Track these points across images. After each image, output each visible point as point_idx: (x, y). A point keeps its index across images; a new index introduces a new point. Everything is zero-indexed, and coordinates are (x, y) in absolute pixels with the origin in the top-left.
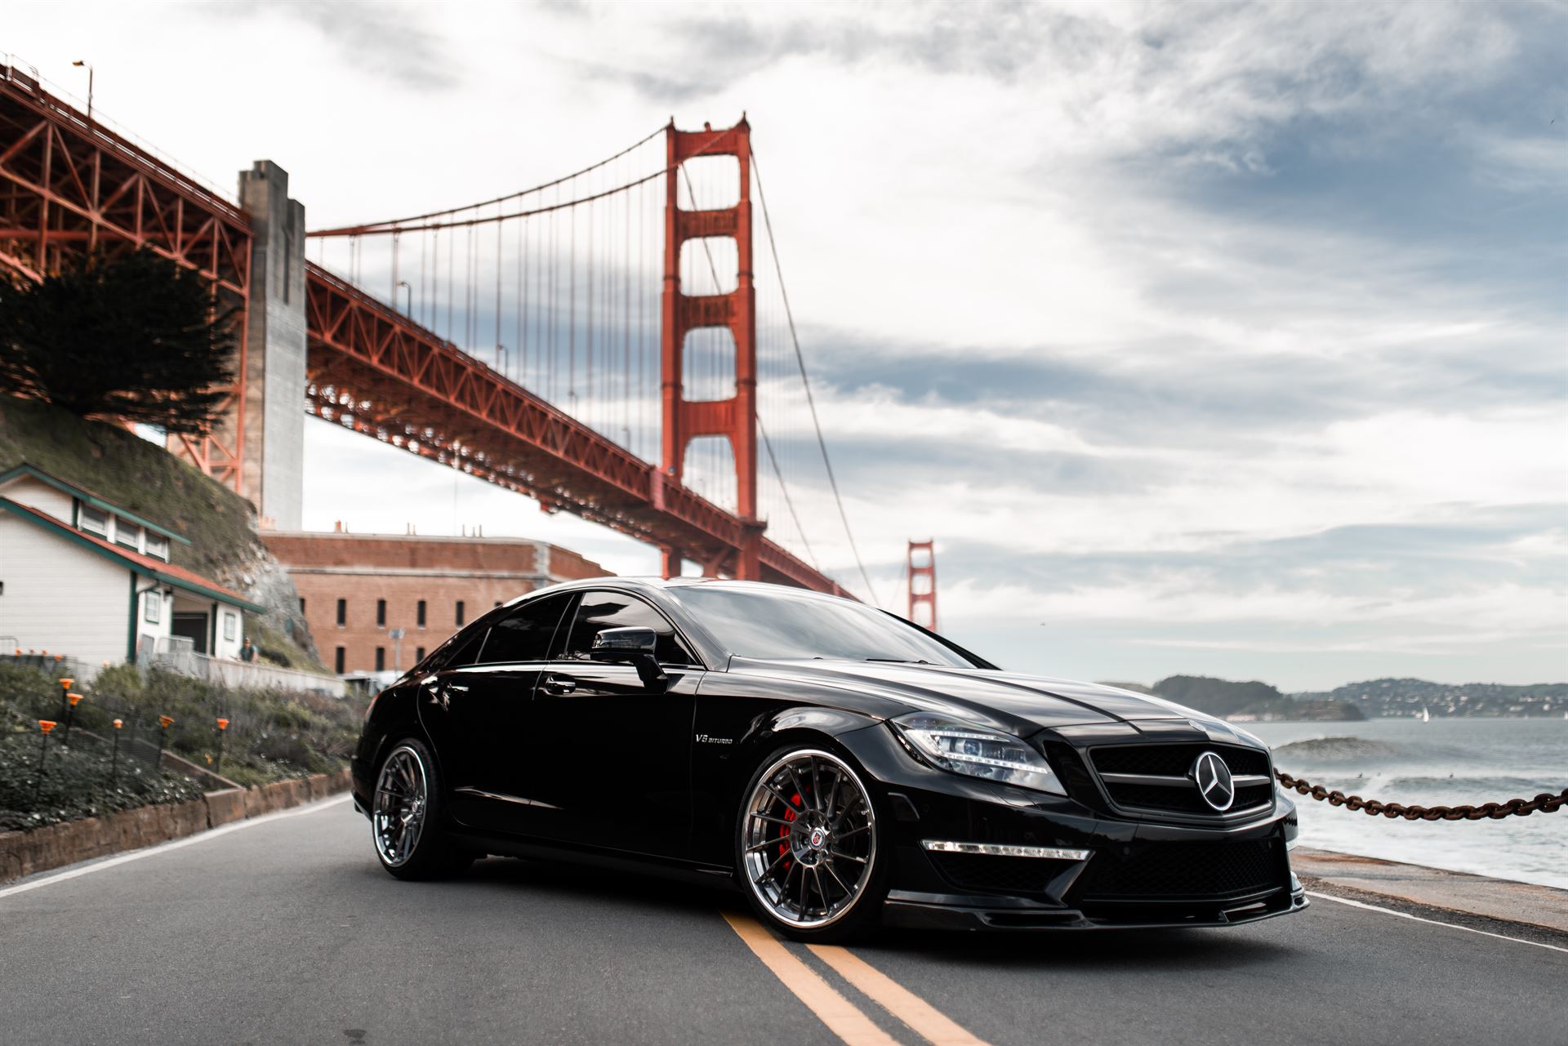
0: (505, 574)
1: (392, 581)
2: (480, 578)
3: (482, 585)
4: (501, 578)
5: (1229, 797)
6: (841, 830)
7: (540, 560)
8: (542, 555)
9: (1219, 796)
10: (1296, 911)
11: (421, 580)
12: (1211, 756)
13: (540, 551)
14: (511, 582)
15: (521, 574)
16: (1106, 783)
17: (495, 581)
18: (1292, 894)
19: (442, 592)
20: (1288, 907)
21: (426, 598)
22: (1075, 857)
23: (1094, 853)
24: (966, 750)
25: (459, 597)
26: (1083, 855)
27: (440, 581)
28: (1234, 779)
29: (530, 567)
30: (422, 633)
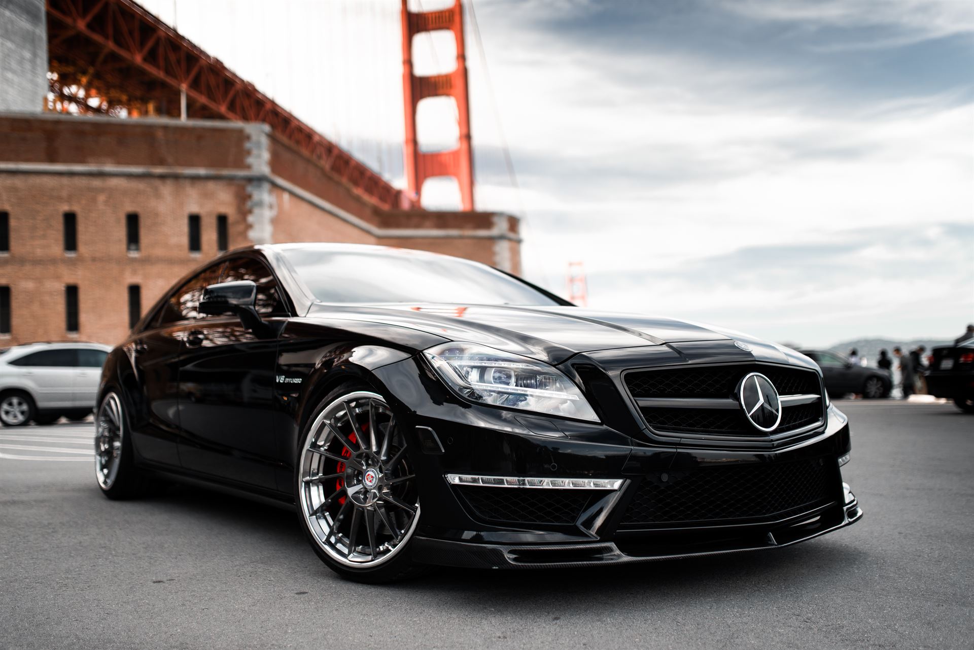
0: (202, 171)
1: (18, 182)
2: (162, 177)
3: (167, 189)
4: (195, 179)
5: (777, 417)
6: (395, 473)
7: (255, 152)
8: (258, 145)
9: (766, 417)
10: (850, 523)
11: (65, 181)
12: (756, 376)
13: (254, 138)
14: (211, 186)
15: (225, 172)
16: (641, 408)
17: (187, 183)
18: (845, 508)
19: (101, 198)
20: (842, 519)
21: (76, 208)
22: (609, 487)
23: (628, 481)
24: (498, 380)
25: (130, 208)
26: (617, 484)
27: (97, 183)
28: (781, 399)
29: (240, 160)
30: (72, 263)
